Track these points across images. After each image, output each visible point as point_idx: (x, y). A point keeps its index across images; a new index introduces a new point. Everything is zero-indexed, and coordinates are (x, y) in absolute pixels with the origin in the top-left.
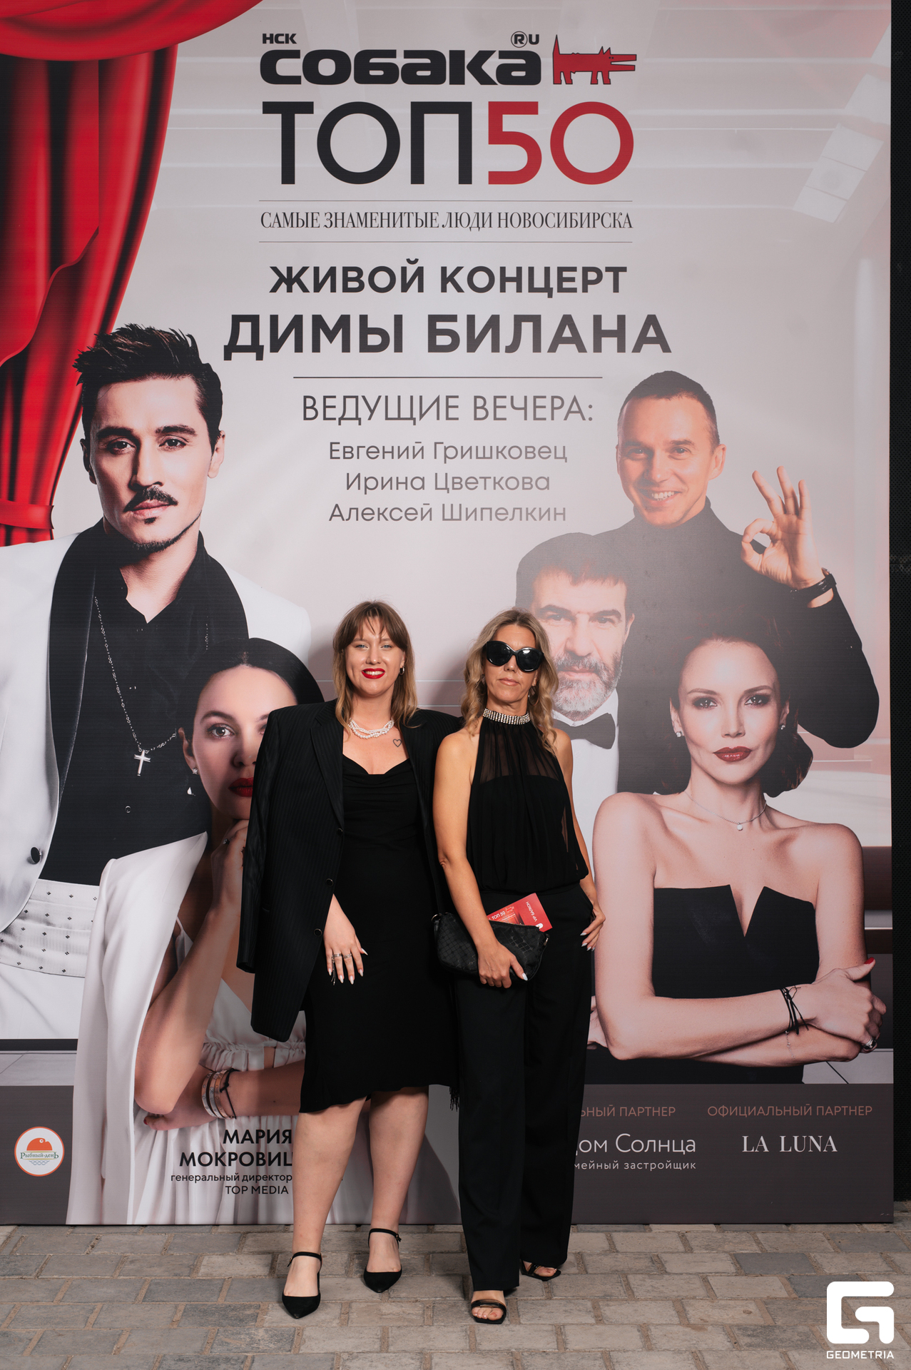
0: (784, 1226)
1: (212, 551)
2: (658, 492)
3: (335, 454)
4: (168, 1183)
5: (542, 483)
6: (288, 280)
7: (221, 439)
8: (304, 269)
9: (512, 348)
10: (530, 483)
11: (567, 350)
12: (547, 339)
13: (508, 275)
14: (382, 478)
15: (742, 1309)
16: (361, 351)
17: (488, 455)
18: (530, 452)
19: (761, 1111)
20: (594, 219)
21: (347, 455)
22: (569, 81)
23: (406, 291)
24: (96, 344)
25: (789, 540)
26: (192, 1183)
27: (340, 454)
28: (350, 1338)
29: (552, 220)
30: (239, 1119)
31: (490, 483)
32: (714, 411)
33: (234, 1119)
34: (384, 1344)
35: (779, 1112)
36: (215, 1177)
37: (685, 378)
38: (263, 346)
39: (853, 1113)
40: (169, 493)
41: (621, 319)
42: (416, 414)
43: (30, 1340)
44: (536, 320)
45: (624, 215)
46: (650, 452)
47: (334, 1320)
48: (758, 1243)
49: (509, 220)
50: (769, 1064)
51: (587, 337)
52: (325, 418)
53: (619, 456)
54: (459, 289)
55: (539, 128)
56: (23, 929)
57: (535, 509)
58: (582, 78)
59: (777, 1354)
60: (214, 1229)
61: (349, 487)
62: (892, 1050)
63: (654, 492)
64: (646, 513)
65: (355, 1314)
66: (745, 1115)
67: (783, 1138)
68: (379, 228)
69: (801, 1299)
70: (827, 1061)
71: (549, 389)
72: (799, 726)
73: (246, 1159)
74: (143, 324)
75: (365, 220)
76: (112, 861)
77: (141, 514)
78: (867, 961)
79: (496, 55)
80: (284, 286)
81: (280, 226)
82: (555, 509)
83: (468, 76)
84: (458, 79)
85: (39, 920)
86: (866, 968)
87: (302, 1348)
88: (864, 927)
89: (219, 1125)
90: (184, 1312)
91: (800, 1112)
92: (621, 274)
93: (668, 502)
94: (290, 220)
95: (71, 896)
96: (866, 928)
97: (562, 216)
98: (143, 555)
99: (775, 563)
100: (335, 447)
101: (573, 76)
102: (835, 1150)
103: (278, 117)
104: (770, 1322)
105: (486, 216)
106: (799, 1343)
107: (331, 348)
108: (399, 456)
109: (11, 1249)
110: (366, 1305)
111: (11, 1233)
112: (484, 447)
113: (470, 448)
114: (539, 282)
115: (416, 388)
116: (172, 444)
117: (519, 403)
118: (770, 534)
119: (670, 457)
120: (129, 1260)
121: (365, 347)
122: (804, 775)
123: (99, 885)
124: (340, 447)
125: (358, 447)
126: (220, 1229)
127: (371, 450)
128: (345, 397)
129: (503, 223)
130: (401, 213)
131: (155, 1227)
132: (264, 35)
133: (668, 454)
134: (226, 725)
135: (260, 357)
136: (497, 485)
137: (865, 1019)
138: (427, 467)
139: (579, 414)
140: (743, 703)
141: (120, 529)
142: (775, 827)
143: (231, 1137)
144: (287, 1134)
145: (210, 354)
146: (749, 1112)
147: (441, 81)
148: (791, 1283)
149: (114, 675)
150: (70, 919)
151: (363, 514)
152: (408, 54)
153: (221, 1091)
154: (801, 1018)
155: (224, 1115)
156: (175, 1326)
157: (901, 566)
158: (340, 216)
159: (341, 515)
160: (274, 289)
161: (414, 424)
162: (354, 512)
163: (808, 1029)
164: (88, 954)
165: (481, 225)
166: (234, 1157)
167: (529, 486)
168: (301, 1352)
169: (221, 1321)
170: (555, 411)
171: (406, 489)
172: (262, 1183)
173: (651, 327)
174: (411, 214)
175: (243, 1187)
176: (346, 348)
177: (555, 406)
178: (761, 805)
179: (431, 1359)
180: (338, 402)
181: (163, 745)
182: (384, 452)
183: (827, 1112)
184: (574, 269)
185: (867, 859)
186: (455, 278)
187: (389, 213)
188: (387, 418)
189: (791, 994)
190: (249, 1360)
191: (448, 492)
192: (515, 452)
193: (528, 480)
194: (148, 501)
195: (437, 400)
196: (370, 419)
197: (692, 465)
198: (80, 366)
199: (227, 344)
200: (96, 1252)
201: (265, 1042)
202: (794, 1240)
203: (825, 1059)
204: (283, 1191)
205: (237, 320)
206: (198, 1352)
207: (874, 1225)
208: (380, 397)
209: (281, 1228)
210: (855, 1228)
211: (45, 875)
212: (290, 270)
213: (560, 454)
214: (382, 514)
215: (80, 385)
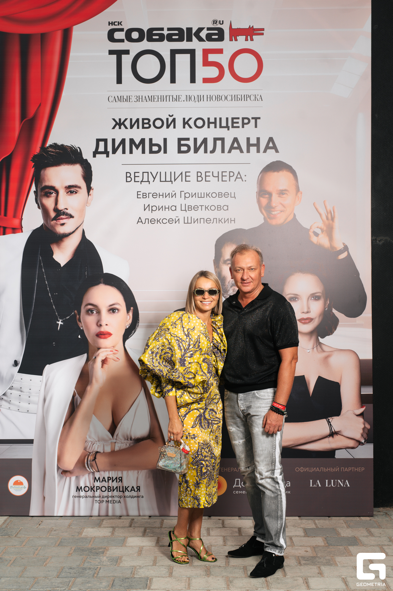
0: (327, 518)
1: (88, 237)
2: (274, 211)
3: (139, 196)
4: (71, 498)
5: (225, 208)
6: (119, 124)
7: (92, 190)
8: (126, 119)
9: (213, 152)
10: (220, 208)
11: (235, 152)
12: (227, 148)
13: (211, 121)
14: (159, 206)
15: (305, 550)
16: (150, 153)
17: (203, 196)
18: (220, 195)
19: (318, 470)
20: (247, 97)
21: (144, 197)
22: (236, 40)
23: (168, 128)
24: (40, 151)
25: (329, 231)
26: (81, 499)
27: (141, 196)
28: (141, 560)
29: (229, 98)
30: (100, 472)
31: (203, 208)
32: (297, 177)
33: (98, 472)
34: (155, 563)
35: (325, 470)
36: (91, 496)
37: (285, 163)
38: (109, 152)
39: (356, 470)
40: (70, 213)
41: (258, 139)
42: (173, 180)
43: (11, 561)
44: (222, 140)
45: (259, 96)
46: (270, 194)
47: (135, 553)
48: (315, 524)
49: (211, 98)
50: (321, 450)
51: (244, 147)
52: (135, 181)
53: (258, 196)
54: (190, 127)
55: (223, 59)
56: (11, 394)
57: (222, 218)
58: (241, 38)
59: (315, 567)
60: (90, 518)
61: (145, 210)
62: (373, 444)
63: (272, 211)
64: (269, 220)
65: (144, 551)
66: (311, 471)
67: (327, 481)
68: (157, 102)
69: (330, 546)
70: (345, 449)
71: (228, 168)
72: (333, 309)
73: (104, 489)
74: (59, 143)
75: (151, 99)
76: (48, 366)
77: (59, 222)
78: (362, 407)
79: (206, 29)
80: (117, 127)
81: (116, 102)
82: (231, 218)
83: (194, 38)
84: (190, 39)
85: (18, 390)
86: (362, 410)
87: (121, 564)
88: (361, 393)
89: (92, 475)
90: (74, 550)
91: (334, 470)
92: (258, 120)
93: (278, 215)
94: (120, 99)
95: (31, 380)
96: (362, 393)
97: (233, 96)
98: (60, 238)
99: (324, 240)
100: (139, 193)
101: (238, 38)
102: (349, 486)
103: (115, 56)
104: (315, 555)
105: (202, 96)
106: (326, 563)
107: (137, 152)
108: (166, 197)
109: (6, 525)
110: (149, 548)
111: (6, 519)
112: (201, 193)
113: (195, 194)
114: (224, 124)
115: (172, 169)
116: (72, 192)
117: (216, 174)
118: (321, 228)
119: (279, 196)
120: (54, 530)
121: (151, 152)
122: (335, 329)
123: (42, 375)
124: (141, 193)
125: (149, 193)
126: (93, 518)
127: (153, 195)
128: (143, 173)
129: (209, 99)
130: (166, 96)
131: (66, 517)
132: (109, 22)
133: (278, 195)
134: (94, 310)
135: (108, 156)
136: (206, 209)
137: (361, 431)
138: (177, 201)
139: (241, 179)
140: (310, 299)
141: (50, 228)
142: (323, 351)
143: (97, 480)
144: (120, 479)
145: (87, 155)
146: (313, 470)
147: (183, 40)
148: (326, 540)
149: (48, 289)
150: (30, 389)
151: (151, 221)
152: (169, 29)
153: (93, 460)
154: (335, 431)
155: (94, 470)
156: (70, 556)
157: (378, 241)
158: (141, 97)
159: (142, 222)
160: (114, 128)
161: (172, 183)
162: (147, 220)
163: (337, 435)
164: (38, 404)
165: (199, 100)
166: (99, 488)
167: (220, 209)
168: (120, 566)
169: (89, 554)
170: (231, 177)
171: (169, 210)
172: (110, 499)
173: (271, 142)
174: (170, 96)
175: (102, 500)
176: (143, 152)
177: (231, 176)
178: (317, 342)
179: (173, 568)
180: (140, 175)
181: (68, 317)
182: (159, 195)
183: (345, 470)
184: (238, 118)
185: (362, 364)
186: (189, 122)
187: (161, 96)
188: (161, 181)
189: (330, 421)
190: (99, 569)
191: (186, 212)
192: (214, 195)
193: (220, 207)
194: (62, 216)
195: (182, 173)
196: (153, 181)
197: (288, 200)
198: (33, 160)
199: (94, 151)
200: (41, 527)
201: (111, 440)
202: (331, 523)
203: (345, 448)
204: (119, 502)
205: (98, 141)
206: (78, 566)
207: (365, 517)
208: (158, 172)
209: (118, 517)
210: (357, 518)
211: (20, 371)
212: (120, 120)
213: (233, 196)
214: (159, 221)
215: (34, 168)
